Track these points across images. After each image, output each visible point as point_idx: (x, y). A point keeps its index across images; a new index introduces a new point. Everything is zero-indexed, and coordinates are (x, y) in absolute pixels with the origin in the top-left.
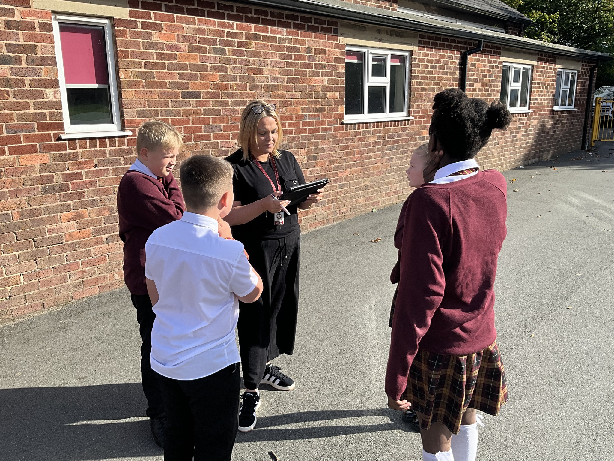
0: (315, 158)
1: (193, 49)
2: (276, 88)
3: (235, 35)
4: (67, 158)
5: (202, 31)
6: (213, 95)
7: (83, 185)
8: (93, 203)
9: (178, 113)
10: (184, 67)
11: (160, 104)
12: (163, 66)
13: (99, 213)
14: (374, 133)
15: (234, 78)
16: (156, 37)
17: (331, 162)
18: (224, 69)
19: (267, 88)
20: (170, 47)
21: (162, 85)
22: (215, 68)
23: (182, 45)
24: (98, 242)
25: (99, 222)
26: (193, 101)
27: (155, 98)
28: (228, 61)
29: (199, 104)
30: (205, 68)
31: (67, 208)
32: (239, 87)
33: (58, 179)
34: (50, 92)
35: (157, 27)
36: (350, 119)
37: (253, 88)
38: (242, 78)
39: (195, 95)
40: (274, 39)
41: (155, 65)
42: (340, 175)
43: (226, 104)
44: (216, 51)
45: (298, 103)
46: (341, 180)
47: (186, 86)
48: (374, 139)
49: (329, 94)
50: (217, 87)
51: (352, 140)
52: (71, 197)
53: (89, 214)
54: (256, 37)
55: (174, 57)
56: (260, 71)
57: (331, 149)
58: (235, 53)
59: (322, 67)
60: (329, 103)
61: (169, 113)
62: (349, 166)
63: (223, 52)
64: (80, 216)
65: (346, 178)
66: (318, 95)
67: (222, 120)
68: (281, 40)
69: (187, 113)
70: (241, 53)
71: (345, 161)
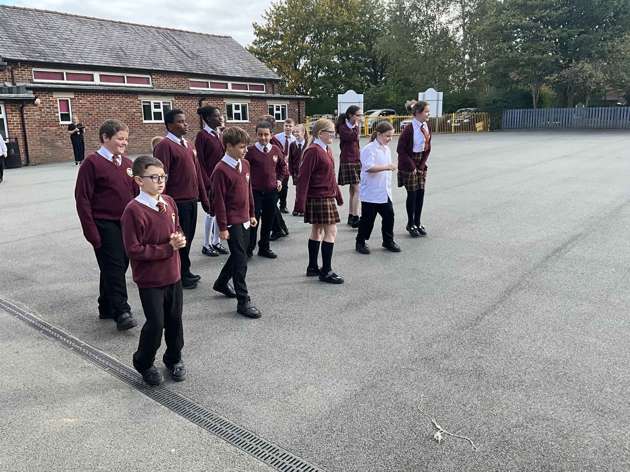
0: (132, 133)
1: (90, 104)
2: (116, 112)
3: (103, 99)
4: (60, 128)
5: (93, 99)
6: (96, 115)
7: (64, 135)
8: (66, 139)
9: (86, 119)
10: (88, 108)
11: (82, 117)
12: (83, 108)
13: (67, 142)
14: (157, 127)
15: (103, 110)
16: (81, 101)
17: (139, 135)
18: (100, 108)
19: (113, 112)
20: (84, 103)
21: (83, 112)
22: (96, 108)
23: (87, 103)
24: (67, 148)
25: (67, 144)
26: (91, 116)
27: (81, 115)
28: (101, 106)
29: (92, 117)
30: (94, 108)
31: (60, 140)
32: (104, 112)
33: (58, 133)
34: (57, 114)
35: (81, 99)
36: (145, 122)
37: (108, 112)
38: (105, 110)
39: (92, 115)
40: (115, 100)
41: (80, 108)
42: (143, 139)
43: (100, 117)
44: (97, 104)
45: (124, 117)
46: (144, 141)
47: (89, 112)
48: (156, 129)
49: (136, 114)
50: (97, 112)
51: (147, 128)
52: (61, 137)
53: (65, 141)
54: (109, 100)
55: (86, 106)
56: (111, 108)
57: (139, 131)
58: (102, 104)
59: (133, 106)
60: (136, 117)
61: (84, 119)
62: (147, 137)
63: (99, 104)
64: (63, 142)
65: (146, 140)
66: (132, 114)
67: (99, 121)
68: (117, 100)
69: (89, 119)
70: (105, 104)
71: (145, 135)
